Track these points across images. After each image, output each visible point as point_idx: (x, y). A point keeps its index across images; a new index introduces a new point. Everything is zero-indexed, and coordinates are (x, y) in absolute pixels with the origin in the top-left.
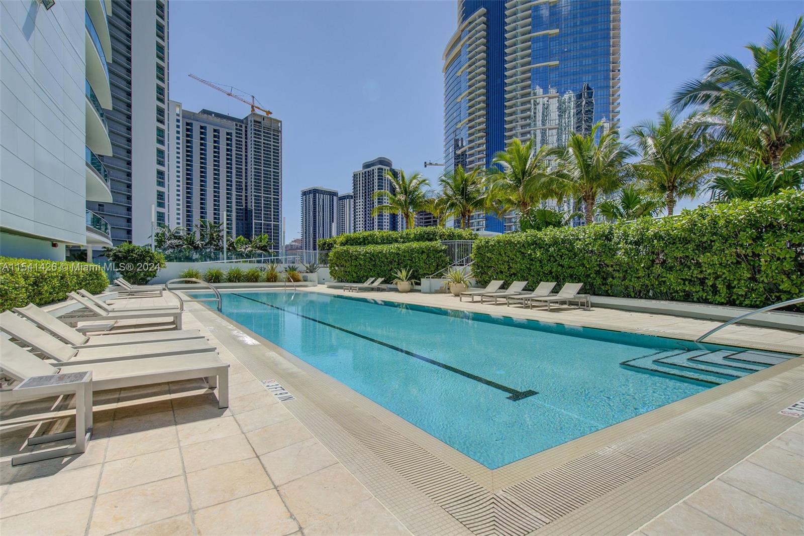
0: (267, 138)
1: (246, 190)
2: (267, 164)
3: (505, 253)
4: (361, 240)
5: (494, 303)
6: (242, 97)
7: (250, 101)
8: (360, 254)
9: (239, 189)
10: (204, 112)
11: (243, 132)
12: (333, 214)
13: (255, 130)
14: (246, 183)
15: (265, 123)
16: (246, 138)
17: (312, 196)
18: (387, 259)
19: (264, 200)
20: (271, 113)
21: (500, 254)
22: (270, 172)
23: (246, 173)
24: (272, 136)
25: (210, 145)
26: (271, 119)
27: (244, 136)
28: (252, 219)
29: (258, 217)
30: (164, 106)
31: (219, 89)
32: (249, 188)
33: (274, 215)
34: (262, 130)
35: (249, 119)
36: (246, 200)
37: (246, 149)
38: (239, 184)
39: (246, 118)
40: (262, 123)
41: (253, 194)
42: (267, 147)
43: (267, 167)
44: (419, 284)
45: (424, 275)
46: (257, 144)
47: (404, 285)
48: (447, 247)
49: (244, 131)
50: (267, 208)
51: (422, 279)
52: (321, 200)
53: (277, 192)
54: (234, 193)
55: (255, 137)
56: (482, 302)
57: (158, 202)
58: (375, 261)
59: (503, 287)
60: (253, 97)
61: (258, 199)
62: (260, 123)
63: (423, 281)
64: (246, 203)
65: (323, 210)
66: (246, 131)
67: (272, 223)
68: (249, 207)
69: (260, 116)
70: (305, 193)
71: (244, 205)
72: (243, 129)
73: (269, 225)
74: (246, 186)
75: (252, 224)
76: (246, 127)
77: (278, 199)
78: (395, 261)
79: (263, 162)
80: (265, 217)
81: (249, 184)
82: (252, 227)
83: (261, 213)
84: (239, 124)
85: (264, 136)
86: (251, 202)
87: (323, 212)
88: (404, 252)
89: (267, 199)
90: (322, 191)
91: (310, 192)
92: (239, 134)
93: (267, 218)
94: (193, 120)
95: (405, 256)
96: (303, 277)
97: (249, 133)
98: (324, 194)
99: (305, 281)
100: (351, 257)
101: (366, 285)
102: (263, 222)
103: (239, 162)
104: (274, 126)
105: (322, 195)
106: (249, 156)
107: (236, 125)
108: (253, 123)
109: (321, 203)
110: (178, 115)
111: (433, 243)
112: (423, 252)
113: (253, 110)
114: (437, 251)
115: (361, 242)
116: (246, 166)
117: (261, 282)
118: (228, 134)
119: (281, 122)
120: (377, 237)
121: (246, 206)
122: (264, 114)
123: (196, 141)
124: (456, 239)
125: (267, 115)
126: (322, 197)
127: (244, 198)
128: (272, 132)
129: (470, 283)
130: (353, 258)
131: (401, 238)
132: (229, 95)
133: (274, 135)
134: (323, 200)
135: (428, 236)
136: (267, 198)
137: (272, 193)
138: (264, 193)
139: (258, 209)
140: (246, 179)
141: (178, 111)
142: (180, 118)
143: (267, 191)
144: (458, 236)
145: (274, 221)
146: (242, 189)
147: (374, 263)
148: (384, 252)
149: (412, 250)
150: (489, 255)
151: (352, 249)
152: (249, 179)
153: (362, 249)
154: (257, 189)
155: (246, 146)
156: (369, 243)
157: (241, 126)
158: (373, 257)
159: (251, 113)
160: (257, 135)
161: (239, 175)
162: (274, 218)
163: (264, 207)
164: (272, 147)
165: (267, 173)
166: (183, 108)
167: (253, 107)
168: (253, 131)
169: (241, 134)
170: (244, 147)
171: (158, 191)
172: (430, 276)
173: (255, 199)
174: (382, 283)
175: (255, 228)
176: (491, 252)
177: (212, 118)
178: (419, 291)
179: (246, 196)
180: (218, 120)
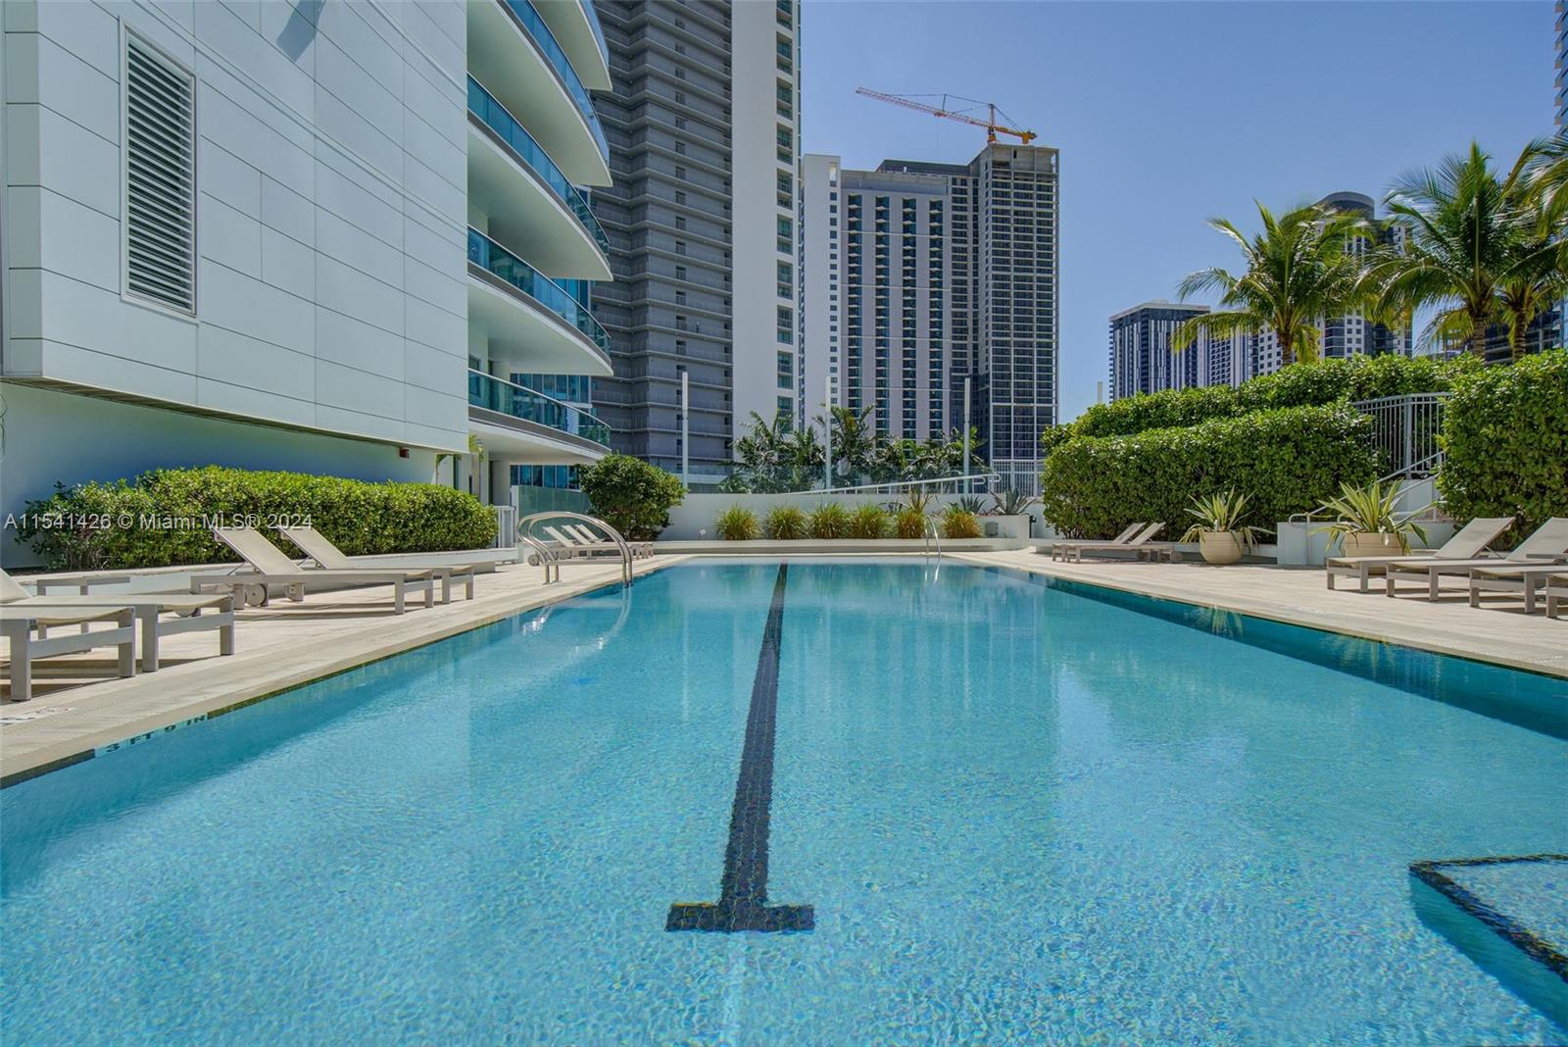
0: (1023, 198)
1: (975, 330)
2: (1024, 264)
3: (1550, 420)
4: (1130, 419)
5: (1522, 605)
6: (966, 114)
7: (984, 116)
8: (1113, 457)
9: (959, 331)
10: (889, 166)
11: (970, 196)
12: (1195, 369)
13: (995, 185)
14: (975, 314)
15: (1020, 163)
16: (976, 209)
17: (1137, 327)
18: (1184, 466)
19: (1017, 352)
20: (1032, 136)
21: (1531, 425)
22: (1031, 280)
23: (975, 290)
24: (1035, 192)
25: (896, 236)
26: (1032, 150)
27: (970, 204)
28: (987, 400)
29: (1002, 395)
30: (792, 169)
31: (917, 107)
32: (981, 325)
33: (1039, 386)
34: (1012, 182)
35: (982, 162)
36: (975, 355)
37: (976, 234)
38: (959, 320)
39: (977, 160)
40: (1012, 165)
41: (991, 338)
42: (1023, 219)
43: (1024, 270)
44: (1272, 540)
45: (1285, 513)
46: (1000, 217)
47: (1217, 541)
48: (1371, 418)
49: (970, 192)
50: (1024, 369)
51: (1280, 525)
52: (1162, 337)
53: (1047, 328)
54: (947, 341)
55: (995, 202)
56: (1475, 599)
57: (779, 376)
58: (1152, 475)
59: (1504, 543)
60: (992, 107)
61: (1001, 349)
62: (1006, 164)
63: (1285, 530)
64: (976, 363)
65: (1168, 363)
66: (975, 192)
67: (1035, 405)
68: (982, 372)
69: (1008, 148)
70: (1119, 324)
71: (971, 367)
72: (970, 188)
73: (1028, 411)
74: (975, 322)
75: (987, 411)
76: (975, 182)
77: (1049, 345)
78: (1207, 474)
79: (1012, 258)
80: (1017, 393)
81: (981, 317)
82: (987, 419)
83: (1008, 385)
84: (959, 177)
85: (1017, 195)
86: (987, 359)
87: (1169, 368)
88: (1233, 441)
89: (1023, 349)
90: (1164, 311)
91: (1131, 318)
92: (959, 202)
93: (1024, 394)
94: (863, 188)
95: (1233, 458)
96: (988, 525)
97: (981, 194)
98: (1169, 320)
99: (991, 536)
100: (1093, 467)
101: (1117, 543)
102: (1013, 404)
103: (959, 268)
104: (1039, 166)
105: (1164, 323)
106: (982, 249)
107: (954, 182)
108: (991, 169)
109: (1162, 345)
110: (833, 184)
111: (1325, 410)
112: (1286, 439)
113: (992, 137)
114: (1332, 434)
115: (1130, 425)
116: (976, 274)
117: (884, 537)
118: (933, 205)
119: (1056, 152)
120: (1174, 407)
121: (975, 370)
122: (1018, 142)
123: (869, 234)
124: (1408, 391)
125: (1025, 142)
126: (1164, 329)
127: (970, 351)
128: (1035, 183)
129: (1420, 533)
130: (1099, 469)
131: (1240, 404)
132: (939, 114)
133: (1040, 188)
134: (1168, 334)
135: (1320, 389)
136: (1024, 344)
137: (1035, 333)
138: (1016, 335)
139: (1002, 377)
140: (976, 306)
141: (833, 175)
142: (837, 190)
143: (1023, 329)
144: (1417, 379)
145: (1039, 401)
146: (966, 330)
147: (1148, 481)
148: (1173, 447)
149: (1253, 437)
150: (1488, 431)
151: (1096, 444)
152: (981, 303)
153: (1119, 443)
154: (1001, 328)
155: (976, 226)
156: (1150, 424)
157: (964, 182)
158: (1147, 464)
159: (986, 145)
160: (1001, 197)
161: (959, 298)
162: (1039, 394)
163: (1017, 369)
164: (1035, 219)
165: (1023, 285)
166: (844, 167)
167: (991, 130)
168: (991, 189)
169: (964, 201)
170: (970, 231)
171: (780, 353)
172: (1309, 515)
173: (995, 352)
174: (1156, 538)
175: (996, 420)
176: (1497, 418)
177: (902, 177)
178: (1271, 562)
179: (975, 347)
180: (911, 178)
